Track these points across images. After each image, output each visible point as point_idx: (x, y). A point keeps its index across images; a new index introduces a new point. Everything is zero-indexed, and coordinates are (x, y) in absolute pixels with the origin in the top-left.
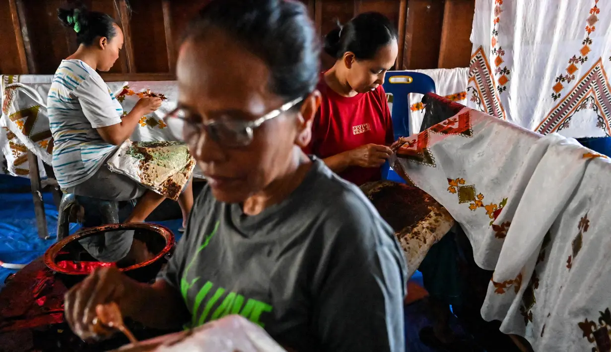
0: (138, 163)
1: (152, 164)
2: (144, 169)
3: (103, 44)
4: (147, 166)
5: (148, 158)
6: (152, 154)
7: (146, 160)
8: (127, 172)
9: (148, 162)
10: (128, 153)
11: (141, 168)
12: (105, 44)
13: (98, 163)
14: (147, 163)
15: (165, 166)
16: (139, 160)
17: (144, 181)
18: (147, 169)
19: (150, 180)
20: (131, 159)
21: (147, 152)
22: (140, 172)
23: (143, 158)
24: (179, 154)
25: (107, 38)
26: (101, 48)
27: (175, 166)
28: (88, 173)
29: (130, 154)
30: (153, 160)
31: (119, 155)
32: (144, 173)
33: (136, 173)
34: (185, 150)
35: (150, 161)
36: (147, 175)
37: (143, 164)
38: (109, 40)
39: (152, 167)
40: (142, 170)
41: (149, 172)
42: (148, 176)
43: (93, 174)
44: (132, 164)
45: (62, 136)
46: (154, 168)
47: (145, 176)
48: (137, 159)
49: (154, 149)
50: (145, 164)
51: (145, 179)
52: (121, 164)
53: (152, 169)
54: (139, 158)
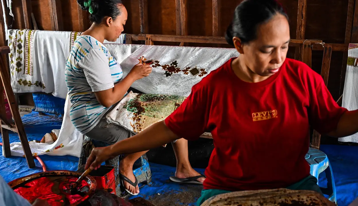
0: (132, 115)
1: (143, 116)
2: (137, 120)
3: (110, 22)
4: (140, 117)
5: (141, 110)
6: (145, 107)
7: (139, 113)
8: (122, 123)
9: (140, 113)
10: (125, 107)
11: (134, 119)
12: (111, 22)
13: (100, 115)
14: (139, 115)
15: (154, 116)
16: (133, 113)
17: (136, 130)
18: (139, 119)
19: (141, 129)
20: (126, 112)
21: (141, 106)
22: (133, 123)
23: (137, 111)
24: (168, 106)
25: (113, 18)
26: (108, 26)
27: (163, 116)
28: (92, 124)
29: (126, 108)
30: (144, 112)
31: (117, 110)
32: (136, 123)
33: (129, 123)
34: (174, 103)
35: (142, 113)
36: (138, 125)
37: (136, 115)
38: (114, 19)
39: (143, 118)
40: (135, 121)
41: (141, 122)
42: (140, 126)
43: (95, 125)
44: (126, 116)
45: (74, 97)
46: (145, 119)
47: (137, 126)
48: (131, 112)
49: (148, 103)
50: (138, 116)
51: (137, 128)
52: (118, 117)
53: (143, 120)
54: (133, 111)
